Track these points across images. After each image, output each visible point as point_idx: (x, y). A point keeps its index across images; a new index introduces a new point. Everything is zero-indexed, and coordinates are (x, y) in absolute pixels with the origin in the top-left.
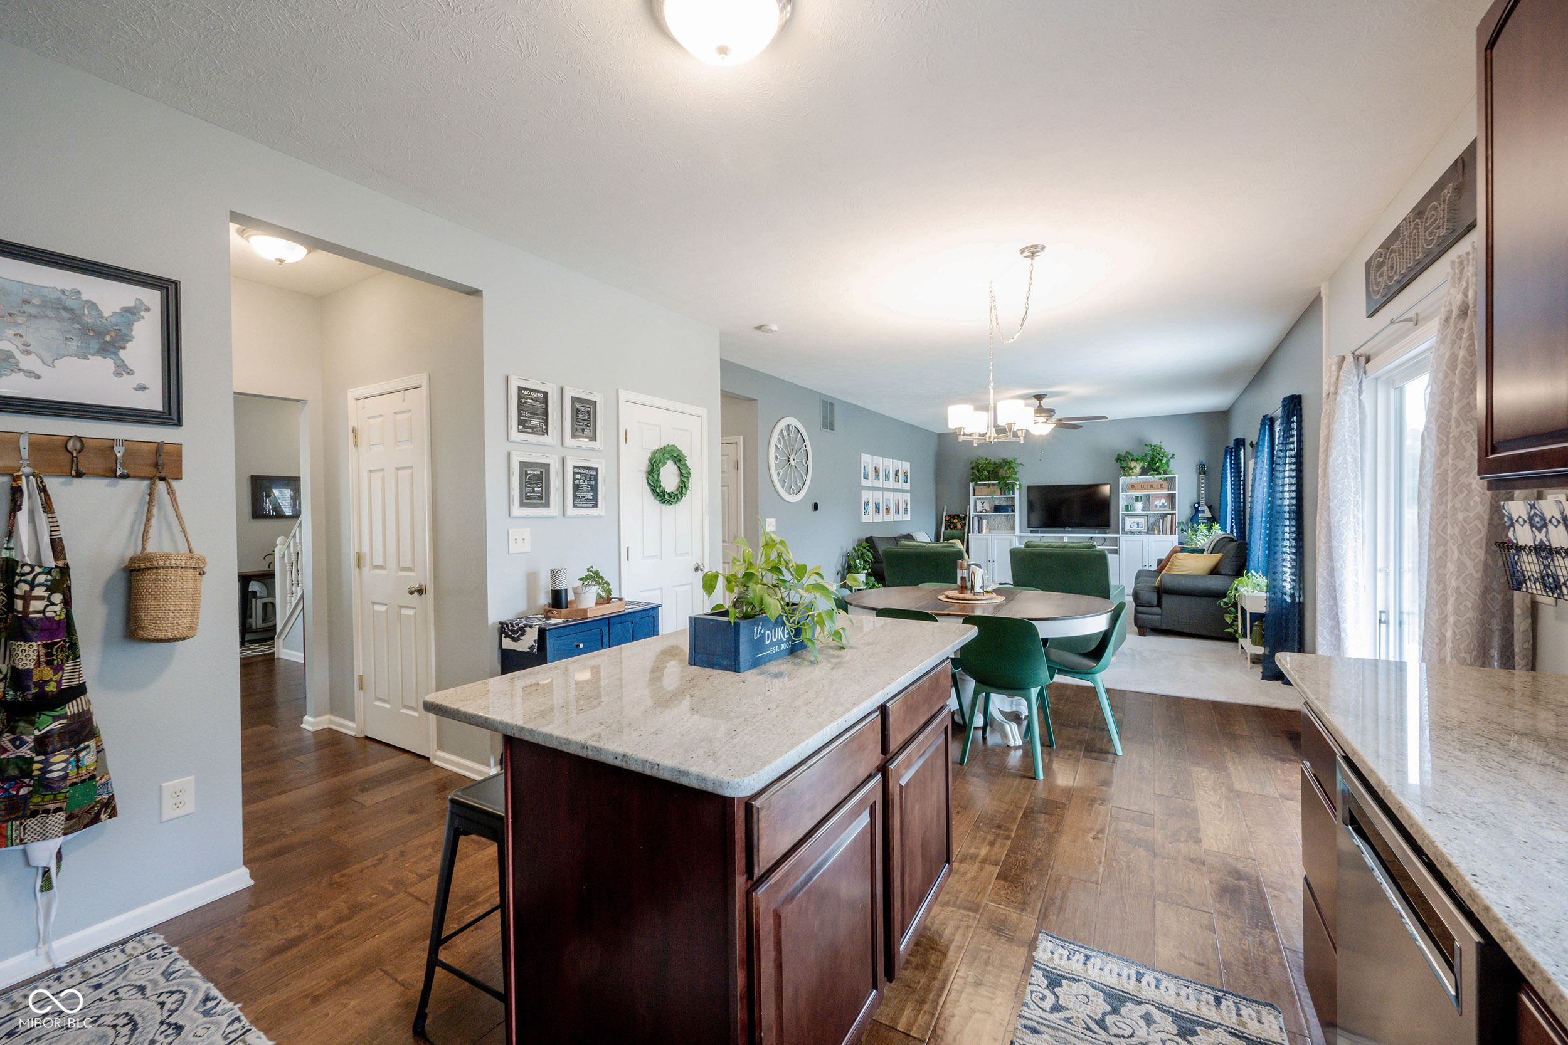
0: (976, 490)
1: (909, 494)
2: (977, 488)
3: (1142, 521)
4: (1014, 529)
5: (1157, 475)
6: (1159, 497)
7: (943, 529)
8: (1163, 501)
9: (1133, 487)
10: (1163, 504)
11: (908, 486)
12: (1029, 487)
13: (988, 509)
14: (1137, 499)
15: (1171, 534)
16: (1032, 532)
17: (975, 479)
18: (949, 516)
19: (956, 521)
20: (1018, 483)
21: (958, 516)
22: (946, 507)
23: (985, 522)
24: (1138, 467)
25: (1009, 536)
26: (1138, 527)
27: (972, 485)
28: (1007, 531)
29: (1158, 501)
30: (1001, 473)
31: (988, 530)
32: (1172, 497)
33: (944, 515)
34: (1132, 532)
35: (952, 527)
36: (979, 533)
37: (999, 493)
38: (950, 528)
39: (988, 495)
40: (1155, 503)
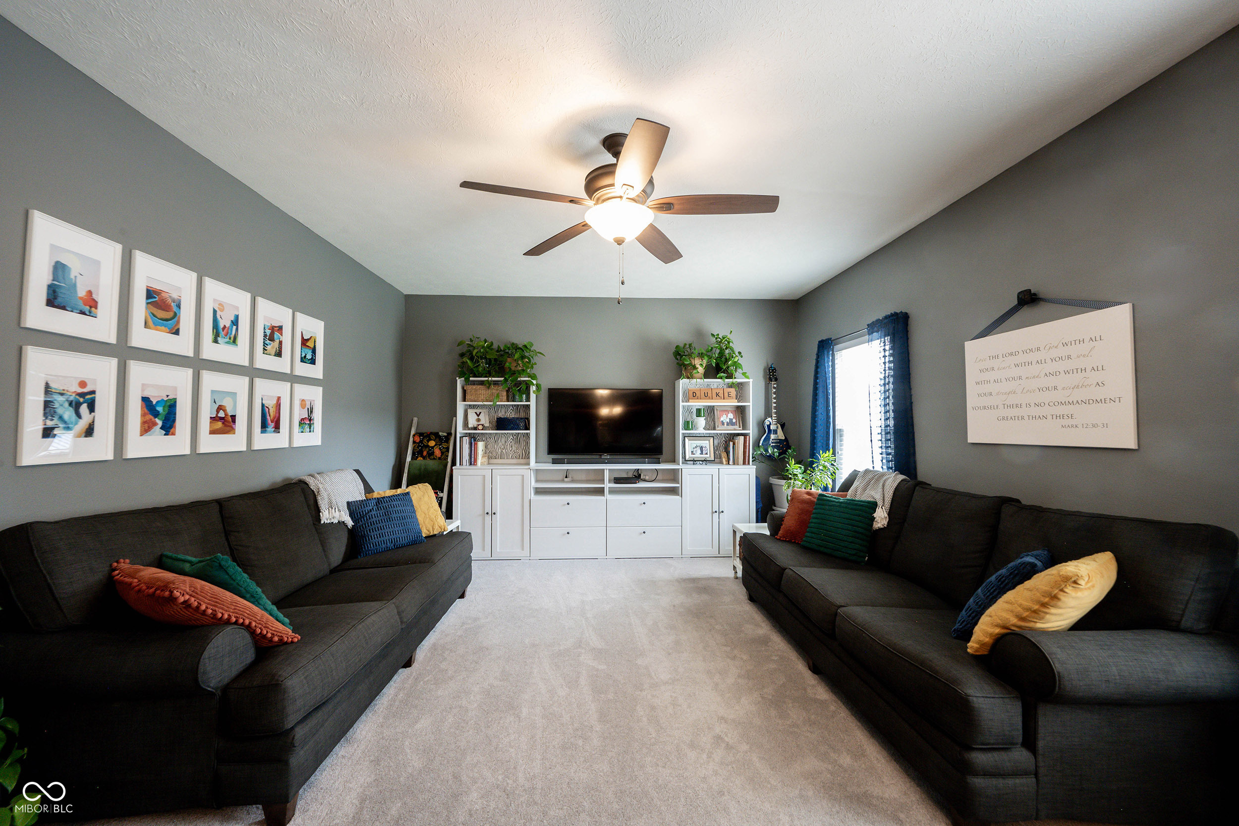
0: (468, 392)
1: (321, 389)
2: (469, 388)
3: (707, 444)
4: (528, 457)
5: (727, 378)
6: (725, 411)
7: (409, 459)
8: (731, 416)
9: (694, 395)
10: (731, 420)
11: (317, 371)
12: (549, 389)
13: (487, 425)
14: (699, 413)
15: (744, 463)
16: (555, 462)
17: (465, 372)
18: (421, 434)
19: (431, 443)
20: (534, 382)
21: (436, 435)
22: (415, 420)
23: (481, 445)
24: (700, 365)
25: (522, 470)
26: (702, 453)
27: (460, 382)
28: (514, 461)
29: (725, 416)
30: (509, 364)
31: (486, 459)
32: (741, 411)
33: (413, 432)
34: (694, 461)
35: (425, 453)
36: (471, 464)
37: (505, 398)
38: (422, 456)
39: (487, 401)
40: (722, 419)
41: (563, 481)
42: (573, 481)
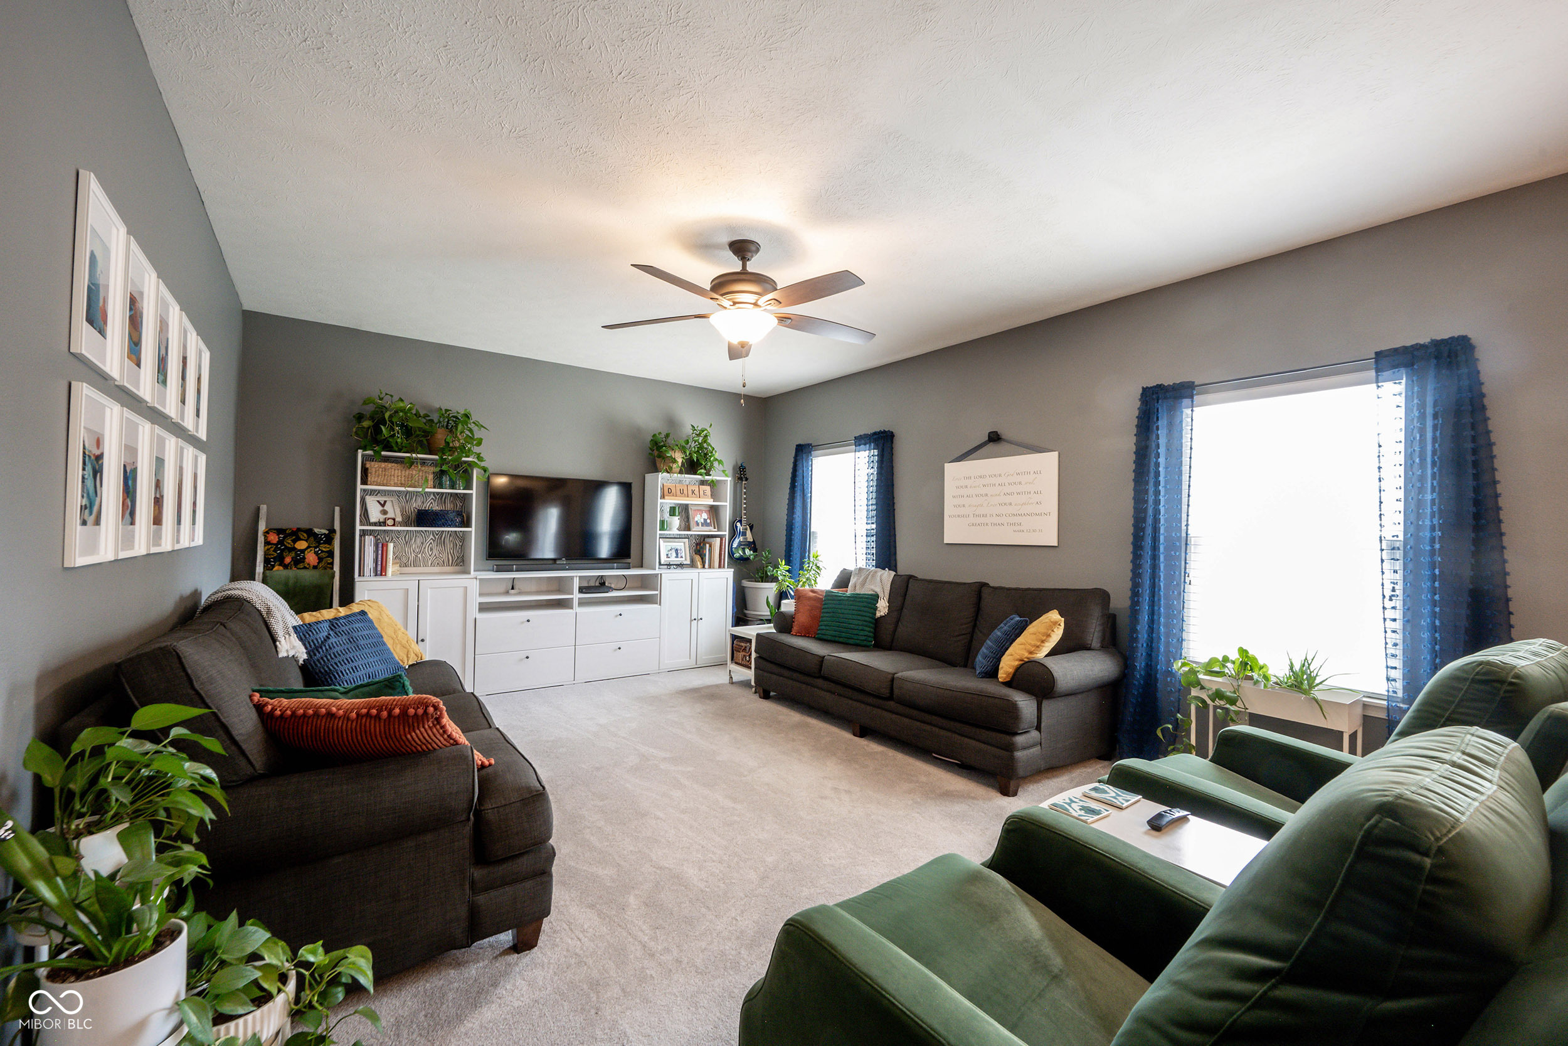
0: (372, 471)
1: (202, 456)
2: (373, 466)
3: (683, 546)
4: (465, 562)
6: (699, 510)
7: (260, 566)
8: (705, 516)
9: (671, 492)
10: (705, 520)
11: (201, 430)
13: (399, 519)
14: (672, 511)
15: (720, 567)
16: (495, 569)
17: (372, 444)
18: (279, 531)
19: (302, 545)
20: (480, 464)
21: (310, 532)
22: (264, 509)
23: (391, 548)
24: (679, 459)
25: (461, 581)
26: (677, 557)
27: (363, 456)
28: (437, 569)
29: (699, 516)
30: (441, 436)
31: (401, 567)
32: (715, 511)
33: (262, 527)
34: (669, 565)
35: (288, 560)
36: (376, 575)
37: (431, 483)
38: (282, 564)
39: (402, 485)
40: (696, 519)
41: (507, 593)
42: (520, 593)
